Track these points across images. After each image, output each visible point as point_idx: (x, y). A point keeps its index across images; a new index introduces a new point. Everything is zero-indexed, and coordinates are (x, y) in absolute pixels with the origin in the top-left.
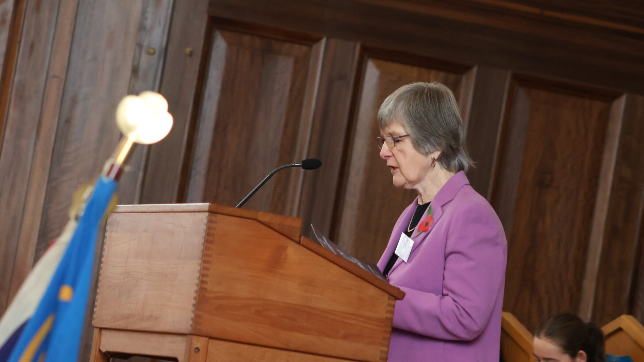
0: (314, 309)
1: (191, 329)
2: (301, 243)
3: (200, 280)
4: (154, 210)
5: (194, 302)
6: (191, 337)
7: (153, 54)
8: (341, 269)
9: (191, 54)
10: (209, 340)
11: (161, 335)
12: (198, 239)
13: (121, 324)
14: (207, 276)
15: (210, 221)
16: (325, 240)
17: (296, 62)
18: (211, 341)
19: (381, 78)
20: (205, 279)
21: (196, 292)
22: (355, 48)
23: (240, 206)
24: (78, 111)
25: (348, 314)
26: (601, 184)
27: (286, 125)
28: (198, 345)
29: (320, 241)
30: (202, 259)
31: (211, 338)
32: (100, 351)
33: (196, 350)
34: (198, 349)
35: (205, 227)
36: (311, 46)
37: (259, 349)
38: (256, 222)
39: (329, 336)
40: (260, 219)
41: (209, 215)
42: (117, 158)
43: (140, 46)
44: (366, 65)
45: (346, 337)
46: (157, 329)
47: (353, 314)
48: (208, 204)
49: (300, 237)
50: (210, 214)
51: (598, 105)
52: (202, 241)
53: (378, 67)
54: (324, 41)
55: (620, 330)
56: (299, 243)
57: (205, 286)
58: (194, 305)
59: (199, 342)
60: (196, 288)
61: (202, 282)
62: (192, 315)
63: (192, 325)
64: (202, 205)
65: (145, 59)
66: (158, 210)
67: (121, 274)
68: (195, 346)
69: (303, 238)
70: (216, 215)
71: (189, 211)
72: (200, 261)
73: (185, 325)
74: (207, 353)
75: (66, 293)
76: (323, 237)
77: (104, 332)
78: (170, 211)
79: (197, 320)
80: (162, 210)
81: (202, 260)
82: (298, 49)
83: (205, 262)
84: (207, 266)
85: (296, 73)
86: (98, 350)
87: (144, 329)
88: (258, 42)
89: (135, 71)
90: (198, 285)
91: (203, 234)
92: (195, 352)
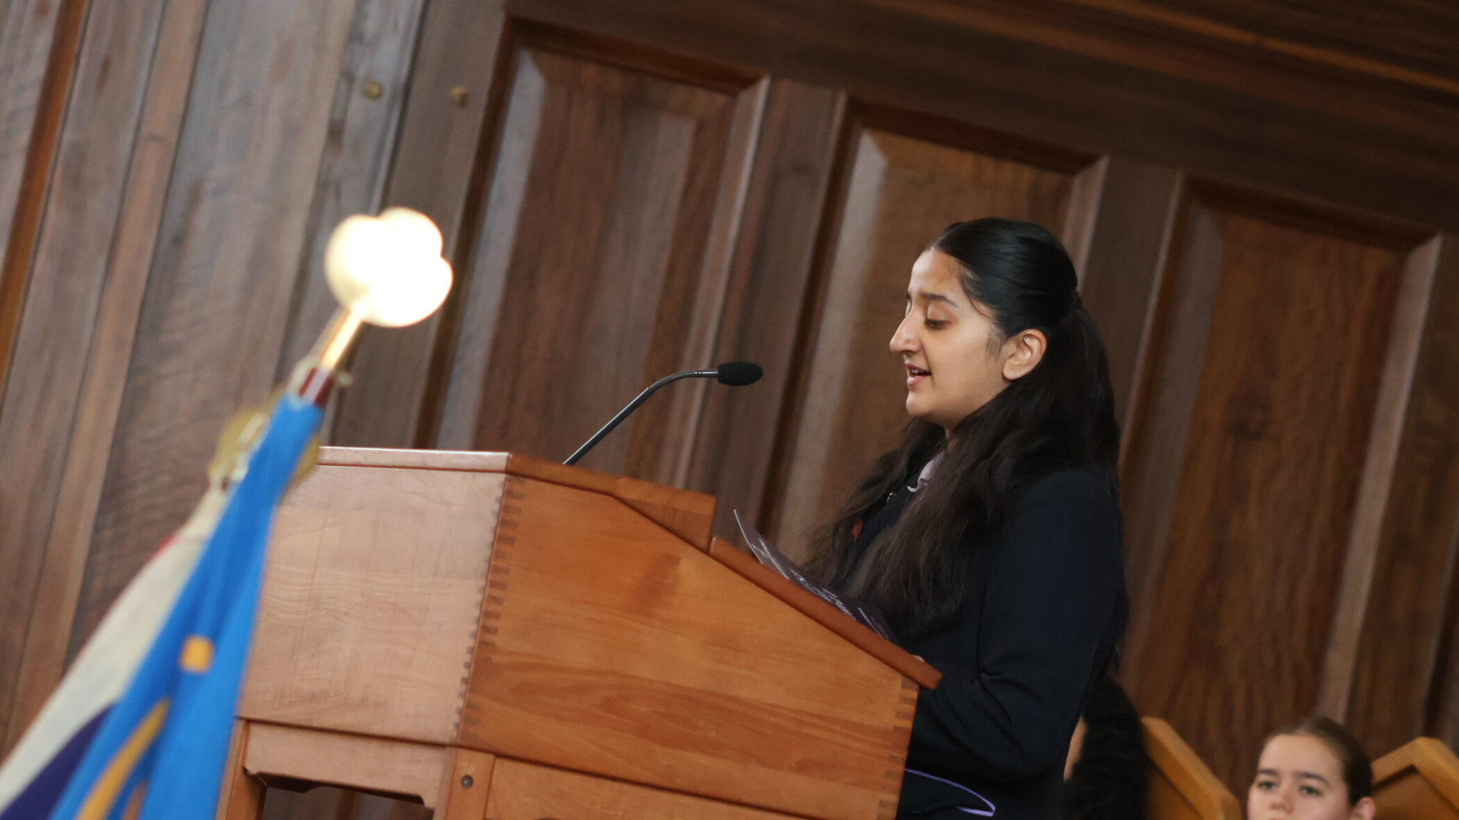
0: (736, 700)
1: (455, 734)
2: (712, 551)
3: (481, 623)
4: (382, 462)
5: (465, 673)
6: (454, 750)
7: (379, 95)
8: (800, 614)
9: (464, 101)
10: (495, 760)
11: (386, 744)
12: (480, 533)
13: (294, 714)
14: (497, 616)
15: (508, 493)
16: (765, 548)
17: (700, 129)
18: (499, 762)
19: (889, 174)
20: (492, 623)
21: (471, 650)
22: (833, 104)
23: (572, 463)
24: (203, 218)
25: (812, 715)
26: (1377, 435)
27: (671, 270)
28: (470, 770)
29: (755, 549)
30: (487, 577)
31: (499, 755)
32: (245, 770)
33: (466, 782)
34: (468, 780)
35: (496, 507)
36: (734, 95)
37: (608, 784)
38: (610, 499)
39: (764, 763)
40: (623, 494)
41: (506, 479)
42: (322, 355)
43: (348, 76)
44: (857, 143)
45: (803, 767)
46: (376, 729)
47: (820, 717)
48: (505, 454)
49: (710, 539)
50: (509, 476)
51: (1376, 259)
52: (489, 537)
53: (884, 148)
54: (764, 84)
55: (1410, 771)
56: (706, 551)
57: (491, 638)
58: (465, 681)
59: (472, 765)
60: (470, 643)
61: (485, 629)
62: (460, 703)
63: (457, 726)
64: (491, 456)
65: (358, 109)
66: (389, 461)
67: (300, 601)
68: (463, 773)
69: (716, 542)
70: (521, 479)
71: (462, 468)
72: (482, 583)
73: (443, 725)
74: (490, 787)
75: (196, 655)
76: (760, 540)
77: (255, 730)
78: (417, 465)
79: (470, 713)
80: (398, 462)
81: (486, 580)
82: (706, 101)
83: (493, 584)
84: (499, 593)
85: (698, 152)
86: (239, 769)
87: (348, 728)
88: (617, 82)
89: (335, 133)
90: (474, 635)
91: (492, 522)
92: (463, 785)
